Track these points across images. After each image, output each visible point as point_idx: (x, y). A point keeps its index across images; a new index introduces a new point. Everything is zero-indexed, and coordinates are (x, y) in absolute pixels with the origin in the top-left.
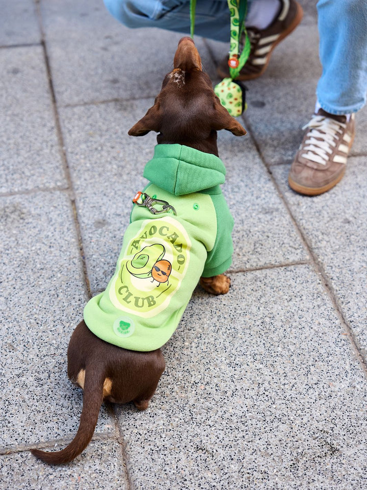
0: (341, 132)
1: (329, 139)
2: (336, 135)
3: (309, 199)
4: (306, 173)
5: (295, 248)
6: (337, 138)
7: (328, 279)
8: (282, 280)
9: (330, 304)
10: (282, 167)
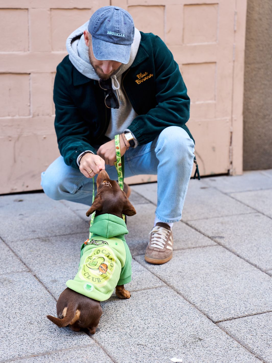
0: (169, 234)
1: (163, 237)
2: (166, 235)
3: (158, 266)
4: (154, 253)
5: (158, 282)
6: (167, 237)
7: (178, 291)
8: (156, 292)
9: (182, 298)
10: (139, 256)
